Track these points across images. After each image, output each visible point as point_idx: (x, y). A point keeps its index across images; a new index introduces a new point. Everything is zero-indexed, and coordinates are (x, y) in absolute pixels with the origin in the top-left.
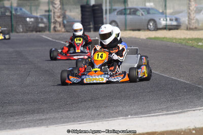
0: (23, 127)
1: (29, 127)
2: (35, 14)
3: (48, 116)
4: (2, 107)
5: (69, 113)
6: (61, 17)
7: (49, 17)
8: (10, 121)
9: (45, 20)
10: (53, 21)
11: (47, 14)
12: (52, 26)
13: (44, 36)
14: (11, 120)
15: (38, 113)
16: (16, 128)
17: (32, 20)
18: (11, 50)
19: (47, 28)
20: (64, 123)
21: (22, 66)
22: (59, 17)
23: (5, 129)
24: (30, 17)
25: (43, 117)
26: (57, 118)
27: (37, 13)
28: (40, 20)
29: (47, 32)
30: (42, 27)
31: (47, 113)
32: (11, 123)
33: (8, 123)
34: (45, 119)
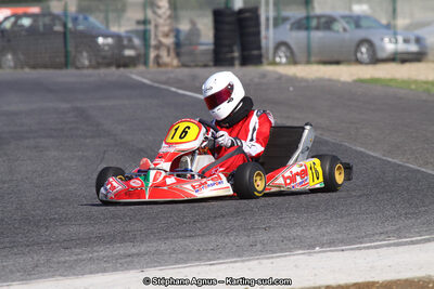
0: (91, 273)
1: (104, 271)
2: (114, 29)
3: (143, 248)
4: (47, 228)
5: (187, 242)
6: (172, 35)
7: (145, 36)
8: (63, 259)
9: (137, 41)
10: (153, 42)
11: (141, 27)
12: (152, 54)
13: (134, 77)
14: (65, 256)
15: (123, 241)
16: (74, 274)
17: (110, 40)
18: (64, 106)
19: (141, 59)
20: (177, 262)
21: (88, 141)
22: (166, 35)
23: (53, 276)
24: (105, 36)
25: (134, 251)
26: (162, 253)
27: (120, 26)
28: (125, 42)
29: (141, 68)
30: (130, 57)
31: (142, 242)
32: (65, 262)
33: (59, 263)
34: (138, 255)
